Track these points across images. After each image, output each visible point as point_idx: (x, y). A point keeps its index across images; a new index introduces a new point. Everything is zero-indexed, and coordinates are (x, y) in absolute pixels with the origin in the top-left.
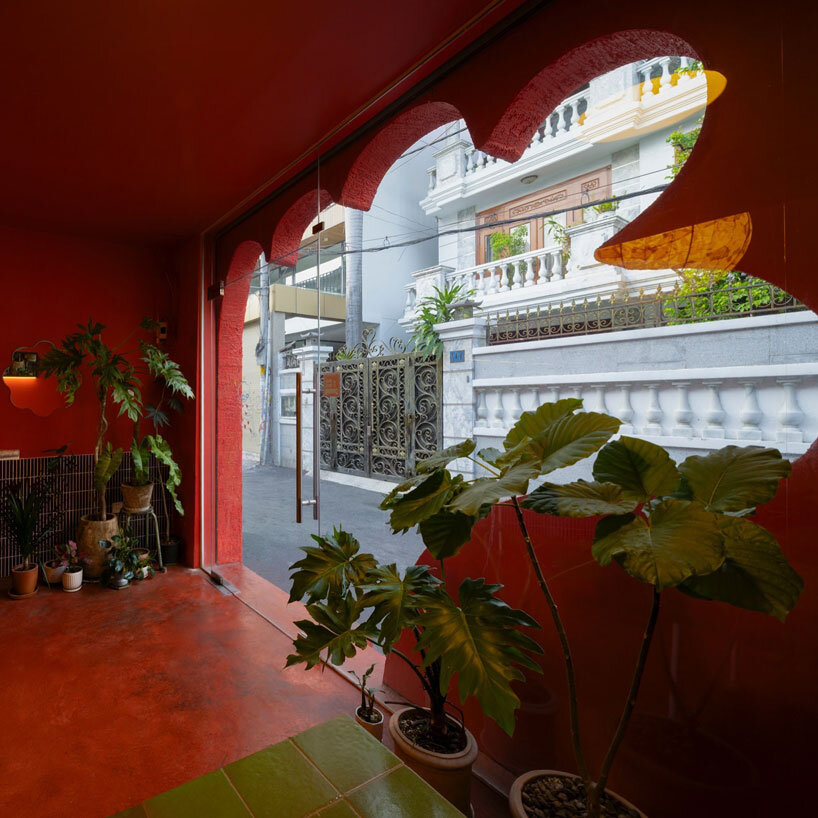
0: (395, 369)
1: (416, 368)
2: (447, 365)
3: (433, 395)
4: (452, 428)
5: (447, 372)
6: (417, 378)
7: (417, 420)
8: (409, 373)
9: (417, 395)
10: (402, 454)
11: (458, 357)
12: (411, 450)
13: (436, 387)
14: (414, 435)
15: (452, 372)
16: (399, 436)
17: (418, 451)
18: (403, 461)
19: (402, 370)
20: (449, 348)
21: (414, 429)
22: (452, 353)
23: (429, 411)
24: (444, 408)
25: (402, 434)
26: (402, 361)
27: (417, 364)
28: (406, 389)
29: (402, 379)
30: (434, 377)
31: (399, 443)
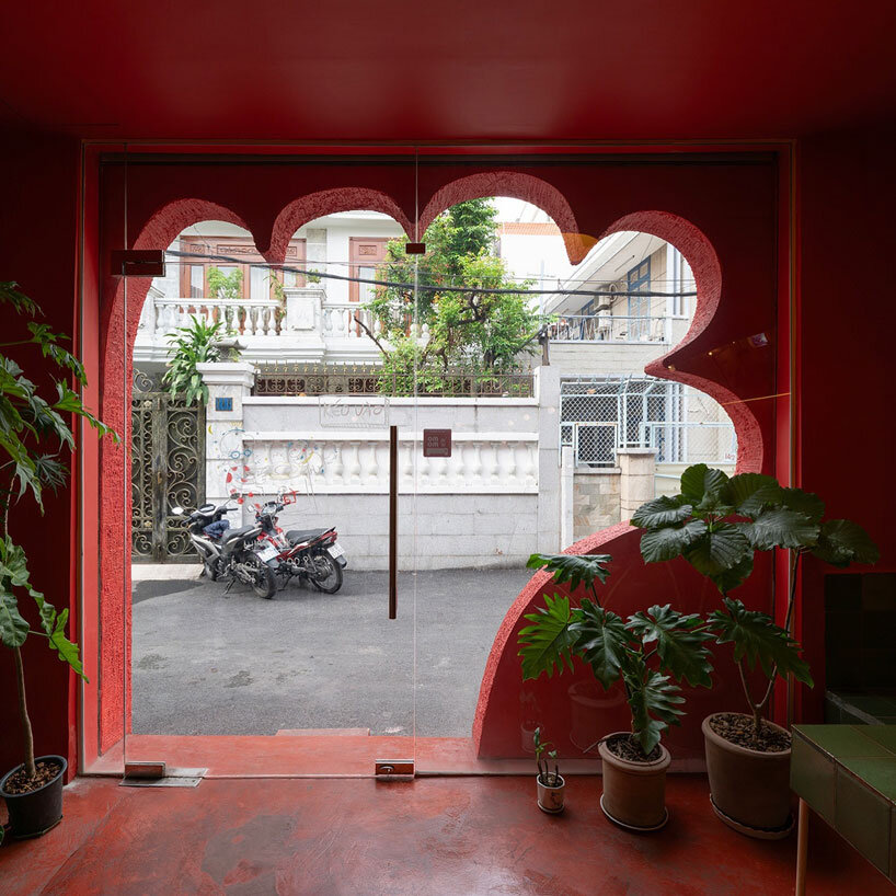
0: (138, 413)
1: (169, 413)
2: (212, 413)
3: (193, 449)
4: (217, 486)
5: (211, 421)
6: (170, 426)
7: (170, 480)
8: (158, 420)
9: (169, 448)
10: (148, 524)
11: (225, 405)
12: (160, 518)
13: (197, 438)
14: (165, 500)
15: (217, 421)
16: (143, 501)
17: (171, 518)
18: (149, 534)
19: (147, 414)
20: (215, 393)
21: (166, 492)
22: (217, 399)
23: (187, 467)
24: (208, 463)
25: (146, 499)
26: (147, 403)
27: (170, 409)
28: (155, 439)
29: (147, 426)
30: (193, 427)
31: (142, 510)
